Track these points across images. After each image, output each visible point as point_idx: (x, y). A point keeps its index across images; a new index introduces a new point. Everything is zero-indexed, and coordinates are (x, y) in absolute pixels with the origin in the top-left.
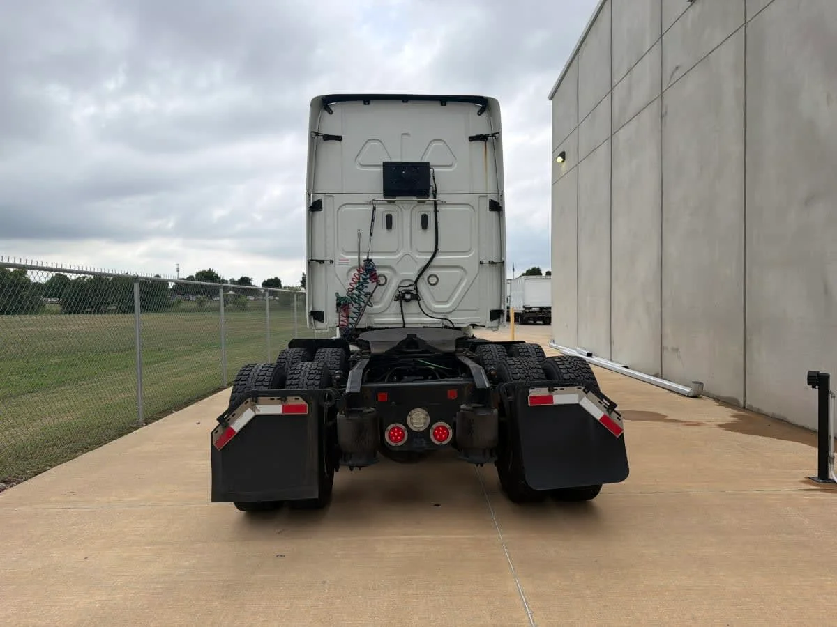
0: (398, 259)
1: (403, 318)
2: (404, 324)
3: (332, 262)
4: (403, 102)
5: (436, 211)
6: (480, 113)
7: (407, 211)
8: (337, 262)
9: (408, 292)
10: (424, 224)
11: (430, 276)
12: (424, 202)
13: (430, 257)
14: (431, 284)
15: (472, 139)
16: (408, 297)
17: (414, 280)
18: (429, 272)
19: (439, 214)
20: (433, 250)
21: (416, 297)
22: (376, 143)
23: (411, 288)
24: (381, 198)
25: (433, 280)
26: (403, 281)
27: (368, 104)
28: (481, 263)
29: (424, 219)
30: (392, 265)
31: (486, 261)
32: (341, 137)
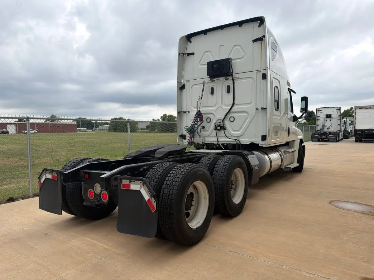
0: (215, 109)
1: (218, 140)
3: (189, 112)
4: (221, 29)
5: (234, 83)
6: (259, 26)
7: (221, 84)
8: (191, 112)
9: (219, 126)
10: (228, 91)
11: (231, 117)
12: (228, 79)
13: (230, 107)
14: (231, 121)
15: (254, 41)
16: (219, 128)
17: (222, 119)
18: (229, 116)
19: (235, 85)
20: (232, 104)
21: (223, 128)
22: (208, 53)
23: (221, 124)
24: (208, 79)
25: (232, 119)
26: (217, 120)
27: (206, 34)
28: (257, 109)
29: (228, 87)
30: (213, 113)
31: (260, 108)
32: (194, 53)
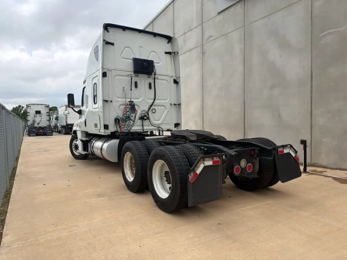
0: (140, 101)
1: (143, 127)
2: (143, 130)
3: (111, 101)
4: (139, 33)
5: (154, 82)
6: (168, 43)
7: (143, 81)
8: (114, 102)
9: (145, 116)
10: (150, 87)
11: (153, 109)
12: (150, 77)
13: (153, 101)
14: (153, 113)
15: (166, 53)
16: (145, 118)
17: (147, 110)
18: (152, 108)
19: (155, 83)
20: (153, 98)
21: (148, 118)
22: (129, 49)
23: (146, 114)
24: (133, 73)
25: (154, 111)
26: (142, 111)
27: (125, 31)
28: (171, 104)
29: (150, 84)
30: (138, 104)
31: (173, 104)
32: (114, 44)
